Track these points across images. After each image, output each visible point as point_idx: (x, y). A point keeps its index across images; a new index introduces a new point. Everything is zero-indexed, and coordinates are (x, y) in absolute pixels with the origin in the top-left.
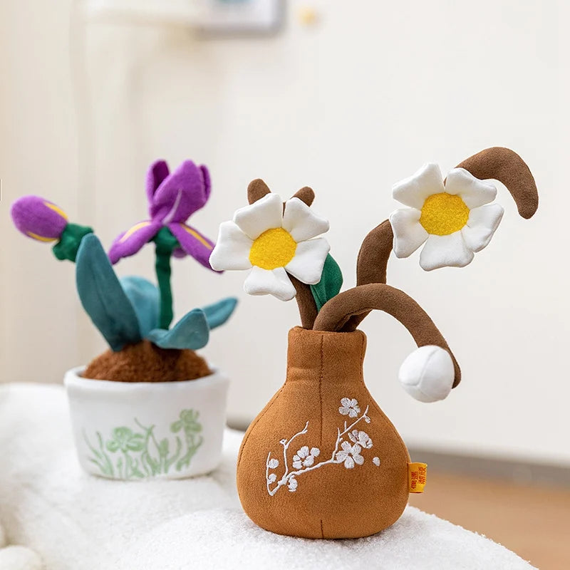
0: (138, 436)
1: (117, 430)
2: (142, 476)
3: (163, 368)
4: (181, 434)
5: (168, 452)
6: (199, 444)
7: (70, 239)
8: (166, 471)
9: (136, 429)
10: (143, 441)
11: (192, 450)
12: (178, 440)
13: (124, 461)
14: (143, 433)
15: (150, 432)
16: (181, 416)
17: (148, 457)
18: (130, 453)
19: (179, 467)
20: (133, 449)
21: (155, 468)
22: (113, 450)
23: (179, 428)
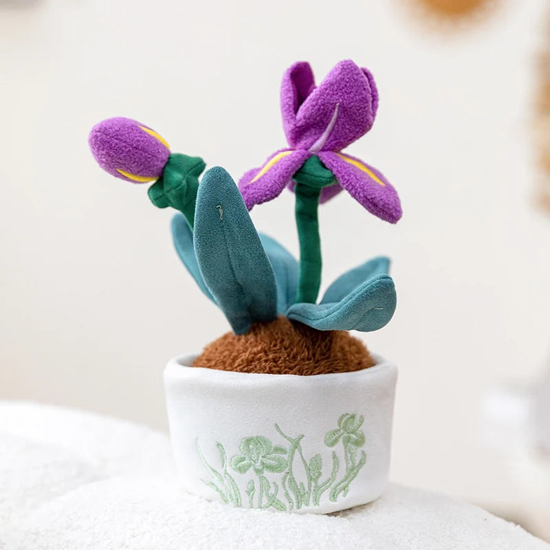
0: (279, 449)
1: (248, 441)
2: (282, 508)
3: (314, 355)
4: (339, 448)
5: (320, 474)
6: (361, 464)
7: (177, 176)
8: (316, 501)
9: (276, 440)
10: (286, 457)
11: (353, 472)
12: (334, 456)
13: (257, 485)
14: (287, 445)
15: (296, 445)
16: (339, 423)
17: (292, 480)
18: (266, 473)
19: (334, 496)
20: (271, 468)
21: (301, 497)
22: (242, 470)
23: (336, 441)
